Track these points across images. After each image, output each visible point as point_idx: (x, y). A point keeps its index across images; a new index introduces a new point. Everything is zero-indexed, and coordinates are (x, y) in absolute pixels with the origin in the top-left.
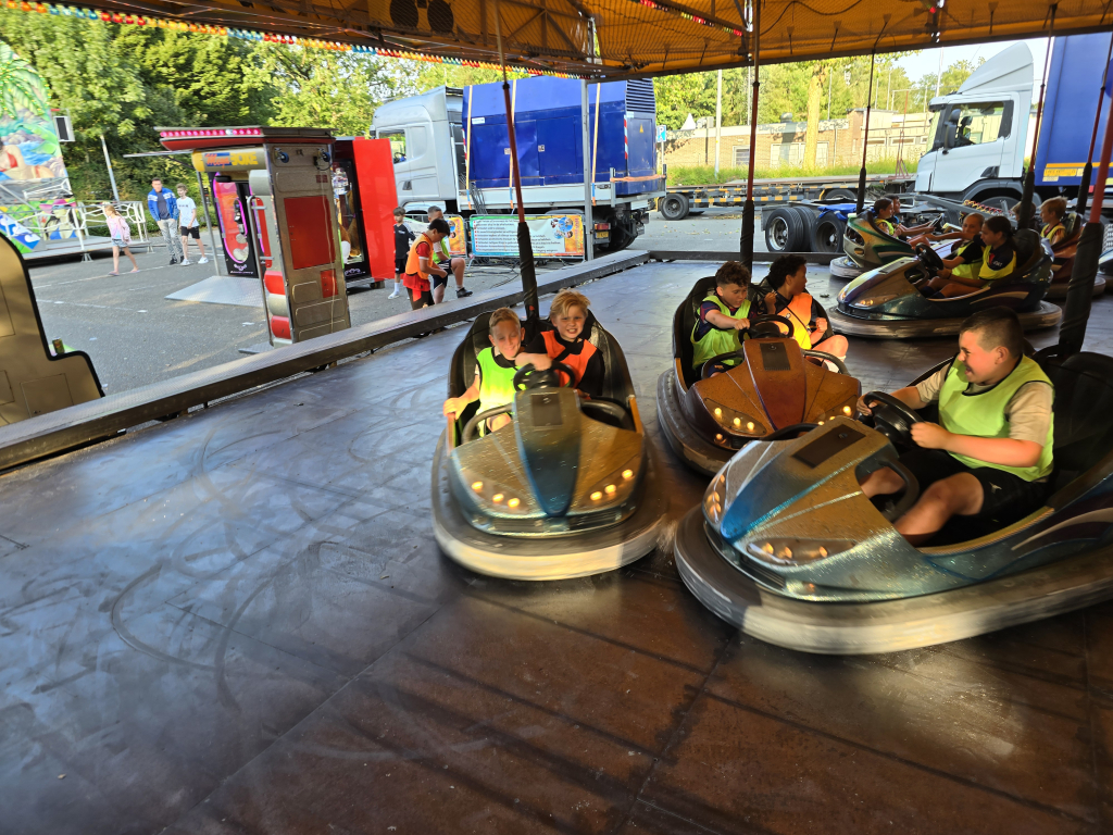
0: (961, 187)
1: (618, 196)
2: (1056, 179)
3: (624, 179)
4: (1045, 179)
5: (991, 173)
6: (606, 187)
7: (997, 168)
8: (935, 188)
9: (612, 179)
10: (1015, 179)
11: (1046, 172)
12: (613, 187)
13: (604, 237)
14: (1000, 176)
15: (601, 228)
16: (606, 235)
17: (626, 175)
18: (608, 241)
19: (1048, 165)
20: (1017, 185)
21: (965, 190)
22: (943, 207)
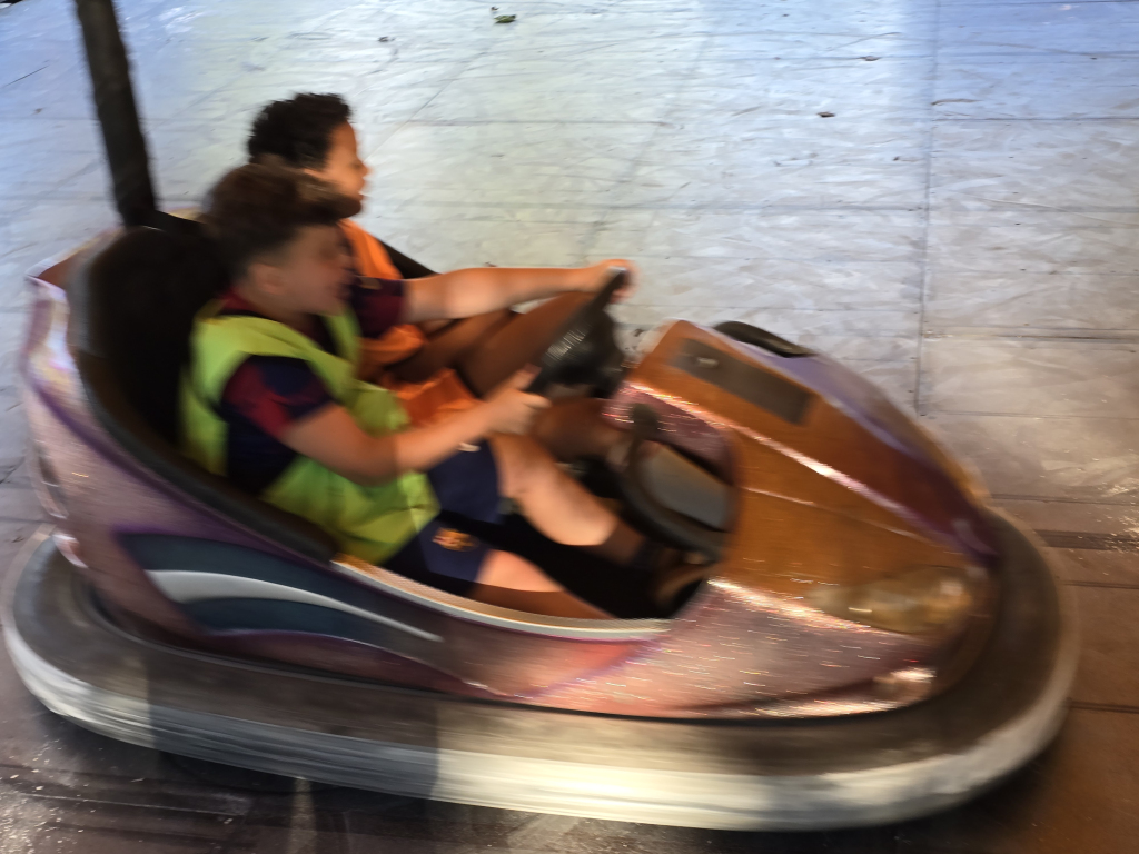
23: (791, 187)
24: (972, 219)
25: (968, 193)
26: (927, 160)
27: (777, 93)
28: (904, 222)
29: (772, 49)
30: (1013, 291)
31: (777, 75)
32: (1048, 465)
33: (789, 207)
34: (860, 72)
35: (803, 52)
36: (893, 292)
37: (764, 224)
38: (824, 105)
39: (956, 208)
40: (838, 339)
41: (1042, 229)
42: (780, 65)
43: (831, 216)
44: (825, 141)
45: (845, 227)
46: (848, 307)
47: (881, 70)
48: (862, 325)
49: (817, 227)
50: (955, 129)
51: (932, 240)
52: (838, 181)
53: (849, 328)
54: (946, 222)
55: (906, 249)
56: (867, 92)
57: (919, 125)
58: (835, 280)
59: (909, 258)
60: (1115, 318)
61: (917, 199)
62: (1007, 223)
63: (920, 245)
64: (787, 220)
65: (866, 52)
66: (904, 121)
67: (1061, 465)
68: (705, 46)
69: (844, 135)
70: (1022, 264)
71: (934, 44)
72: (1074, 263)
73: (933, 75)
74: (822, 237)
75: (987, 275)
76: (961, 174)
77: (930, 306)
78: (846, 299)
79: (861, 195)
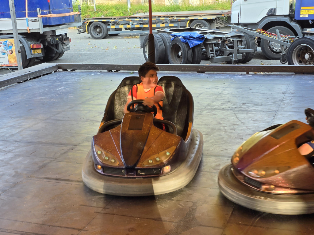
0: (256, 21)
1: (44, 26)
2: (308, 16)
3: (48, 16)
4: (301, 16)
5: (272, 13)
6: (36, 20)
7: (275, 9)
8: (242, 21)
9: (39, 15)
10: (285, 16)
11: (302, 12)
12: (40, 20)
13: (38, 53)
14: (277, 14)
15: (35, 47)
16: (40, 51)
17: (50, 13)
18: (41, 55)
19: (302, 8)
20: (287, 20)
21: (259, 22)
22: (244, 33)
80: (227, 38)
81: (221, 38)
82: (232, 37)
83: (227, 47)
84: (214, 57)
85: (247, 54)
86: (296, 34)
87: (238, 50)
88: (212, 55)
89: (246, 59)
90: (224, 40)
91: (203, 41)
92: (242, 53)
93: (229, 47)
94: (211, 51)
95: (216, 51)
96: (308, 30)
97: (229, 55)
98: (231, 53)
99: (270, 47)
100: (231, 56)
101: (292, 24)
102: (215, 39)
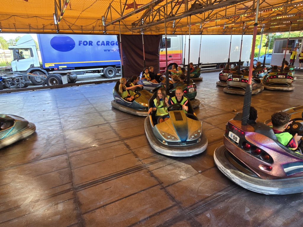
0: (26, 70)
2: (48, 67)
4: (46, 67)
5: (32, 66)
7: (33, 65)
8: (18, 70)
10: (39, 67)
11: (46, 65)
14: (35, 66)
19: (45, 64)
20: (40, 69)
21: (27, 70)
22: (22, 75)
23: (41, 119)
24: (66, 119)
25: (65, 116)
26: (59, 113)
27: (36, 109)
28: (58, 121)
29: (34, 104)
30: (73, 125)
31: (36, 107)
32: (81, 142)
33: (42, 122)
34: (47, 105)
35: (39, 104)
36: (58, 128)
37: (39, 124)
38: (43, 109)
39: (63, 118)
40: (52, 135)
41: (74, 118)
42: (36, 106)
43: (48, 122)
44: (45, 113)
45: (50, 122)
46: (53, 131)
47: (50, 104)
48: (55, 133)
49: (46, 123)
50: (61, 109)
51: (61, 122)
52: (47, 118)
53: (54, 133)
54: (63, 120)
55: (59, 123)
56: (49, 107)
57: (57, 110)
58: (50, 129)
59: (59, 124)
60: (85, 126)
61: (59, 118)
62: (70, 118)
63: (60, 123)
64: (42, 123)
65: (48, 103)
66: (54, 110)
67: (83, 141)
68: (24, 105)
69: (47, 112)
70: (73, 122)
71: (56, 101)
72: (79, 121)
73: (57, 104)
74: (47, 124)
75: (69, 124)
76: (64, 114)
77: (63, 129)
78: (52, 130)
79: (51, 119)
80: (14, 78)
81: (11, 78)
82: (17, 77)
83: (15, 81)
84: (10, 86)
85: (26, 84)
86: (45, 74)
87: (22, 82)
88: (9, 86)
89: (26, 85)
90: (13, 79)
91: (2, 80)
92: (24, 84)
93: (17, 82)
94: (8, 84)
95: (10, 84)
96: (50, 72)
97: (17, 85)
98: (19, 84)
99: (35, 80)
100: (18, 85)
101: (43, 70)
102: (8, 78)
